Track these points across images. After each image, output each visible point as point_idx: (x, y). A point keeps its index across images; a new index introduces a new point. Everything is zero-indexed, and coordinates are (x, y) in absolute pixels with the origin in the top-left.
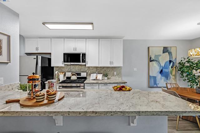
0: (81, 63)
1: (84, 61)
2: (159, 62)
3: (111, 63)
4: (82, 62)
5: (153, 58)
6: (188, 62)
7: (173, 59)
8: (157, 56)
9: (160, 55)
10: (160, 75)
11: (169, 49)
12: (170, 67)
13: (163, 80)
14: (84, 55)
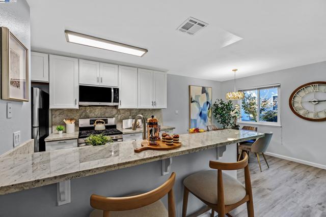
0: (112, 104)
1: (116, 100)
2: (198, 103)
3: (154, 103)
4: (114, 102)
5: (194, 99)
6: (221, 103)
7: (209, 101)
8: (197, 96)
9: (199, 96)
10: (199, 117)
11: (206, 89)
12: (207, 109)
13: (202, 123)
14: (117, 91)
